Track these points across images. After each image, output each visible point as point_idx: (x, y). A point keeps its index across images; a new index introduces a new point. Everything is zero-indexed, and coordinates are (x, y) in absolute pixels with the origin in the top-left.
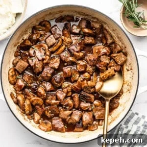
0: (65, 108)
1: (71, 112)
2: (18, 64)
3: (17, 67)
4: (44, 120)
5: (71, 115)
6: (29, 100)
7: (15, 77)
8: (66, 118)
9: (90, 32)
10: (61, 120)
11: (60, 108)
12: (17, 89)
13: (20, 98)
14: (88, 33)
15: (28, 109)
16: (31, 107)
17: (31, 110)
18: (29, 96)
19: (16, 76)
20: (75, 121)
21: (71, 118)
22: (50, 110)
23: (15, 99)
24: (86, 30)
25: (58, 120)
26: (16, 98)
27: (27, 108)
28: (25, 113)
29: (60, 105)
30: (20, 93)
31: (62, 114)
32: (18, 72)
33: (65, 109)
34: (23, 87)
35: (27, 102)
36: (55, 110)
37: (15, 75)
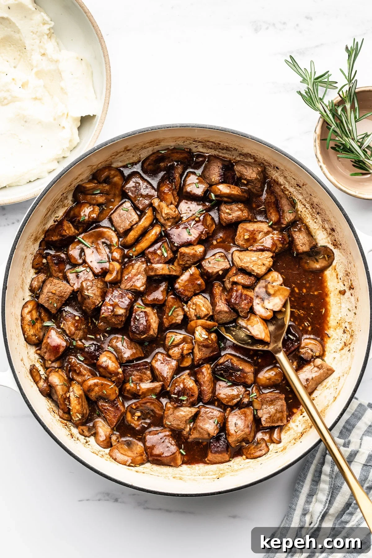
0: (177, 400)
1: (194, 410)
2: (45, 290)
3: (43, 299)
4: (122, 435)
5: (195, 418)
6: (81, 384)
7: (38, 325)
8: (182, 426)
9: (235, 191)
10: (168, 433)
11: (164, 401)
12: (46, 357)
13: (56, 379)
14: (229, 196)
15: (78, 407)
16: (85, 404)
17: (87, 411)
18: (79, 374)
19: (43, 321)
20: (206, 436)
21: (195, 428)
22: (137, 408)
23: (42, 383)
24: (224, 189)
25: (161, 435)
26: (46, 380)
27: (75, 405)
28: (70, 420)
29: (164, 393)
30: (55, 365)
31: (171, 418)
32: (46, 310)
33: (178, 404)
34: (62, 350)
35: (76, 391)
36: (152, 407)
37: (40, 319)
